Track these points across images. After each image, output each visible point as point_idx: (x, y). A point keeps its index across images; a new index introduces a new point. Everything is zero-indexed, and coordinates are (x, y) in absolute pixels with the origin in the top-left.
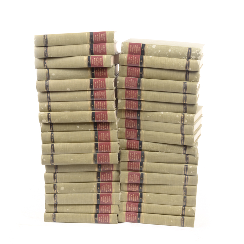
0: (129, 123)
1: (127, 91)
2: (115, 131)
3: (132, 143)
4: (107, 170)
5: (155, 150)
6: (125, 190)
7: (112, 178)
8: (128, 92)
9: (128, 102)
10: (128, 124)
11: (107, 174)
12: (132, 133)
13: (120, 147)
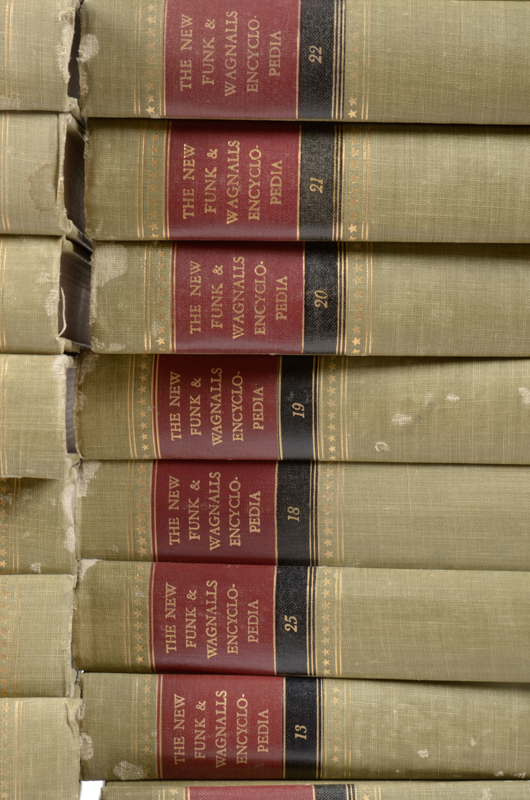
0: (193, 505)
1: (188, 150)
2: (49, 578)
3: (211, 706)
5: (457, 764)
8: (202, 162)
9: (196, 267)
10: (183, 515)
12: (223, 599)
13: (89, 756)
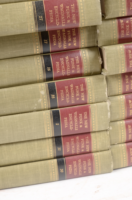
4: (65, 48)
6: (117, 93)
7: (81, 66)
11: (67, 58)
